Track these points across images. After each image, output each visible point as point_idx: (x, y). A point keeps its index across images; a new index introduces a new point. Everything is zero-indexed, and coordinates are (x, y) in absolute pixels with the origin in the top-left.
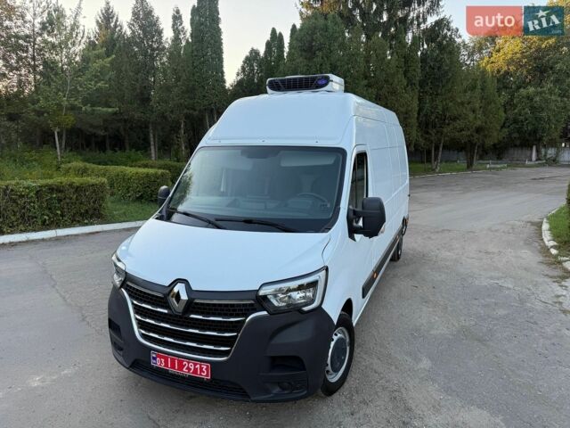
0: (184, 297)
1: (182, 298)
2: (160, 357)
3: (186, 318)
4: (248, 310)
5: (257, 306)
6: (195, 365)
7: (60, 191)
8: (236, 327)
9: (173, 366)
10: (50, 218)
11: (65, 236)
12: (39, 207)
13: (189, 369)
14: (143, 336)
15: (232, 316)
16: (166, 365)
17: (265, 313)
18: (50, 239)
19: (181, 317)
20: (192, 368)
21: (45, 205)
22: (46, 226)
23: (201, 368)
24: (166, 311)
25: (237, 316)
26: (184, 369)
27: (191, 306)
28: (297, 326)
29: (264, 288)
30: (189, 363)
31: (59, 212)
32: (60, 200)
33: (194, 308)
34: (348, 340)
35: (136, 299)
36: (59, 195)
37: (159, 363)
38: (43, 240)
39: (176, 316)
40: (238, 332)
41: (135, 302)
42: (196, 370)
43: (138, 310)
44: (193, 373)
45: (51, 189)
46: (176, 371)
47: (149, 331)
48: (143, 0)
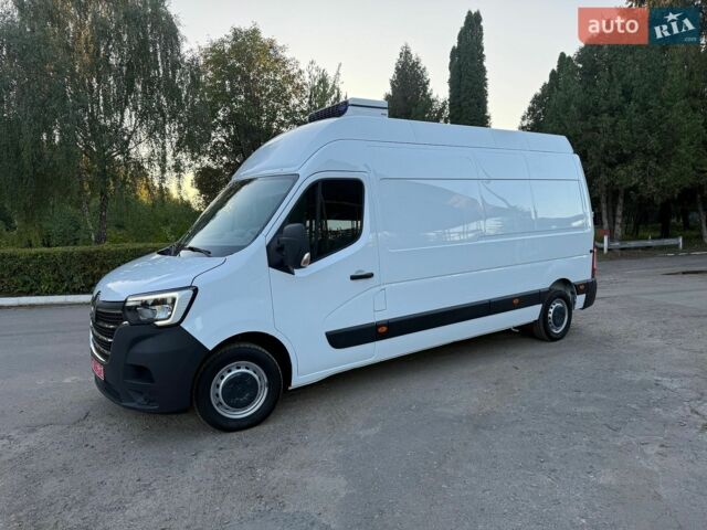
5: (123, 316)
6: (99, 366)
8: (113, 334)
17: (127, 323)
20: (99, 369)
29: (129, 300)
34: (264, 382)
40: (113, 340)
44: (99, 374)
48: (407, 52)
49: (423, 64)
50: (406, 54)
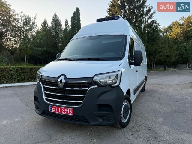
0: (64, 81)
1: (63, 81)
2: (53, 107)
3: (64, 90)
4: (89, 85)
5: (93, 83)
6: (67, 109)
7: (25, 70)
8: (84, 92)
9: (58, 111)
10: (20, 79)
11: (25, 85)
12: (17, 75)
13: (65, 111)
14: (47, 100)
15: (83, 87)
16: (56, 111)
17: (96, 86)
18: (20, 86)
19: (62, 90)
20: (66, 111)
21: (19, 74)
22: (18, 82)
23: (70, 111)
24: (56, 88)
25: (85, 87)
26: (63, 112)
27: (67, 85)
28: (109, 93)
29: (96, 76)
30: (65, 109)
31: (23, 77)
32: (24, 73)
33: (68, 85)
34: (129, 107)
35: (45, 85)
36: (24, 71)
37: (53, 110)
38: (17, 86)
39: (60, 89)
40: (85, 95)
41: (44, 86)
42: (67, 111)
43: (45, 89)
44: (66, 113)
45: (21, 69)
46: (59, 113)
47: (49, 97)
48: (56, 15)
49: (60, 20)
50: (55, 15)
